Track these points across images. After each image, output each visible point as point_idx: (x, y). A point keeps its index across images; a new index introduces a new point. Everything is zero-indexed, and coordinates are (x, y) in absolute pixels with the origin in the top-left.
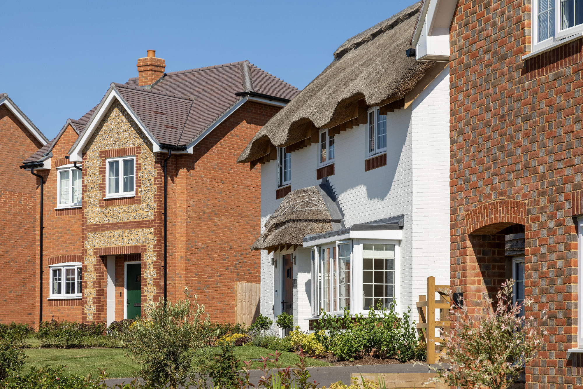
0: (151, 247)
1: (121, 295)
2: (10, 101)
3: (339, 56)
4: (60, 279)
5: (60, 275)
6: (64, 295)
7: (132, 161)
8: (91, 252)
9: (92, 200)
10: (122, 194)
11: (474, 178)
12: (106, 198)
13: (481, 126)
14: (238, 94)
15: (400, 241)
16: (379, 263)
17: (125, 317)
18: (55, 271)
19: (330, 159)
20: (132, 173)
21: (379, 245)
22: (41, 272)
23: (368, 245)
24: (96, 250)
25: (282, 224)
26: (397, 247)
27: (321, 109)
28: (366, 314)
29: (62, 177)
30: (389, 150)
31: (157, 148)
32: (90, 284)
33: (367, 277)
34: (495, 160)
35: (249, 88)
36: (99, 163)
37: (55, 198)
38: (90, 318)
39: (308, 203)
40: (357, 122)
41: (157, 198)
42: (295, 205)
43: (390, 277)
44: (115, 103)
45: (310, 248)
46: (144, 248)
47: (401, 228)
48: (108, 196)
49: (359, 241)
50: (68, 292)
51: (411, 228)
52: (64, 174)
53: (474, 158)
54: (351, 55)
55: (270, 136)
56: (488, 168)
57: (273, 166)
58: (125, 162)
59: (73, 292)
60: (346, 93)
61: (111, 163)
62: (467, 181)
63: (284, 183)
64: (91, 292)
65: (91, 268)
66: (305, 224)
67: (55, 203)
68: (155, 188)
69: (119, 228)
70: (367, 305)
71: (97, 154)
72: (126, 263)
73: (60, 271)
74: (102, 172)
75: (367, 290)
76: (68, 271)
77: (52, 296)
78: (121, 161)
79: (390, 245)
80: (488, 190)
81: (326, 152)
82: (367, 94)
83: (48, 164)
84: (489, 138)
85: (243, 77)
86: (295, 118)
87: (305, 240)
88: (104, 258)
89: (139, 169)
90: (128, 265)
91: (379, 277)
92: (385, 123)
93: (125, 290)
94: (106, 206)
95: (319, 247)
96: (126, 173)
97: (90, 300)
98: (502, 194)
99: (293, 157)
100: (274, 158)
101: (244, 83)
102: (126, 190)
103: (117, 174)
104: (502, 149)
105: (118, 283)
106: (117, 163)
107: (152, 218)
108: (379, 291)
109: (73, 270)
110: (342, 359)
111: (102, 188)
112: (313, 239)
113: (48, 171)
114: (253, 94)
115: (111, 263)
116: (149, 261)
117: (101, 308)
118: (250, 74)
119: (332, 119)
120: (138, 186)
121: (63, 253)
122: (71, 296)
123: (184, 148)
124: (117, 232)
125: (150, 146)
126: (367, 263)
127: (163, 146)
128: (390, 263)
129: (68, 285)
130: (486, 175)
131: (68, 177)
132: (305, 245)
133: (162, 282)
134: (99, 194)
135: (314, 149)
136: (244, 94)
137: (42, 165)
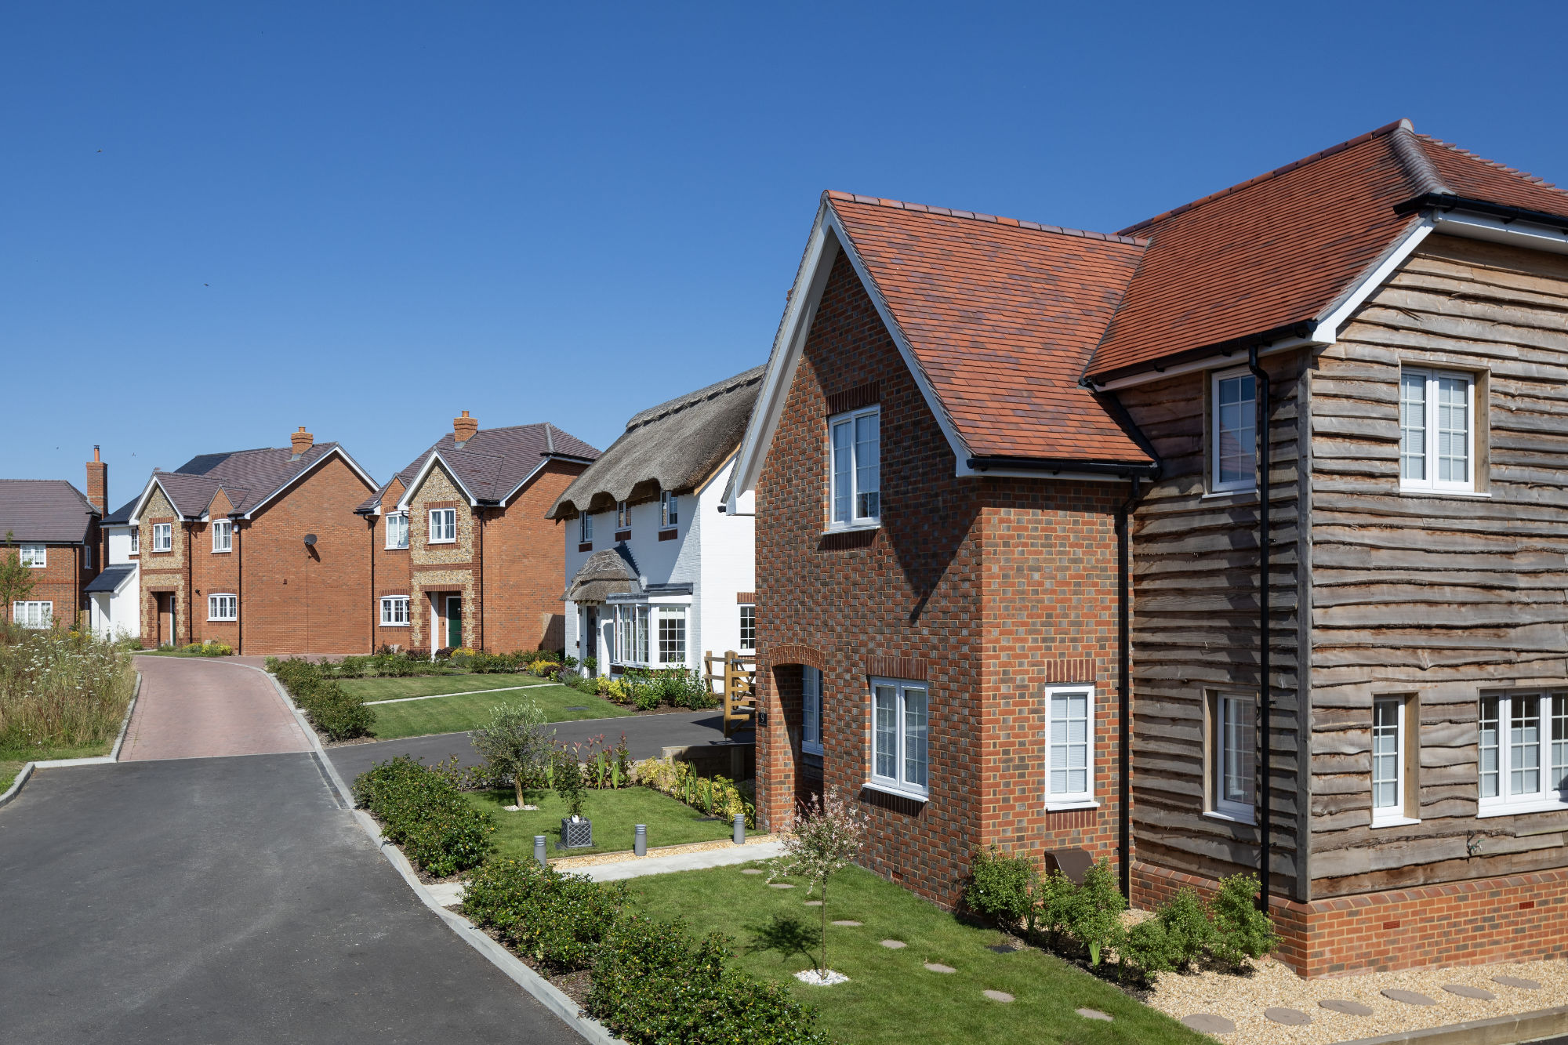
0: (469, 586)
1: (443, 624)
2: (341, 448)
3: (631, 430)
4: (390, 609)
5: (390, 605)
6: (393, 623)
7: (452, 512)
8: (417, 588)
9: (417, 544)
10: (443, 540)
11: (778, 622)
12: (430, 542)
13: (783, 580)
14: (542, 455)
15: (689, 605)
16: (672, 623)
17: (447, 645)
18: (385, 602)
19: (627, 525)
20: (452, 522)
21: (671, 607)
22: (373, 602)
23: (663, 607)
24: (422, 587)
25: (587, 582)
26: (687, 609)
27: (621, 485)
28: (663, 666)
29: (390, 522)
30: (679, 526)
31: (474, 503)
32: (417, 616)
33: (662, 635)
34: (797, 611)
35: (551, 449)
36: (424, 513)
37: (384, 540)
38: (417, 644)
39: (609, 564)
40: (651, 500)
41: (474, 545)
42: (598, 566)
43: (682, 635)
44: (437, 462)
45: (611, 606)
46: (464, 589)
47: (691, 594)
48: (432, 541)
49: (656, 605)
50: (397, 620)
51: (699, 595)
52: (392, 520)
53: (777, 605)
54: (642, 430)
55: (575, 502)
56: (791, 617)
57: (576, 524)
58: (447, 513)
59: (402, 620)
60: (643, 475)
61: (434, 514)
62: (771, 622)
63: (586, 540)
64: (417, 622)
65: (417, 602)
66: (607, 583)
67: (384, 545)
68: (472, 536)
69: (441, 569)
70: (663, 659)
71: (422, 505)
72: (448, 597)
73: (390, 602)
74: (426, 520)
75: (663, 646)
76: (397, 602)
77: (383, 623)
78: (443, 512)
79: (681, 608)
80: (790, 634)
81: (623, 517)
82: (661, 480)
83: (378, 511)
84: (791, 592)
85: (546, 438)
86: (596, 491)
87: (608, 598)
88: (429, 594)
89: (458, 519)
90: (450, 599)
91: (672, 635)
92: (676, 504)
93: (447, 620)
94: (430, 550)
95: (620, 605)
96: (447, 522)
97: (417, 629)
98: (803, 641)
99: (593, 520)
100: (578, 517)
101: (547, 445)
102: (447, 537)
103: (439, 523)
104: (803, 603)
105: (441, 613)
106: (439, 513)
107: (471, 561)
108: (672, 646)
109: (402, 602)
110: (643, 709)
111: (426, 534)
112: (615, 598)
113: (378, 516)
114: (555, 454)
115: (435, 598)
116: (469, 598)
117: (426, 637)
118: (552, 435)
119: (630, 497)
120: (458, 534)
121: (391, 587)
122: (399, 624)
123: (498, 502)
124: (439, 572)
125: (468, 501)
126: (663, 623)
127: (479, 501)
128: (682, 623)
129: (397, 614)
130: (788, 621)
131: (395, 522)
132: (608, 602)
133: (480, 616)
134: (424, 539)
135: (612, 515)
136: (547, 455)
137: (373, 512)
